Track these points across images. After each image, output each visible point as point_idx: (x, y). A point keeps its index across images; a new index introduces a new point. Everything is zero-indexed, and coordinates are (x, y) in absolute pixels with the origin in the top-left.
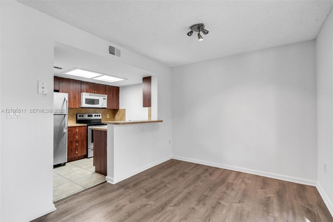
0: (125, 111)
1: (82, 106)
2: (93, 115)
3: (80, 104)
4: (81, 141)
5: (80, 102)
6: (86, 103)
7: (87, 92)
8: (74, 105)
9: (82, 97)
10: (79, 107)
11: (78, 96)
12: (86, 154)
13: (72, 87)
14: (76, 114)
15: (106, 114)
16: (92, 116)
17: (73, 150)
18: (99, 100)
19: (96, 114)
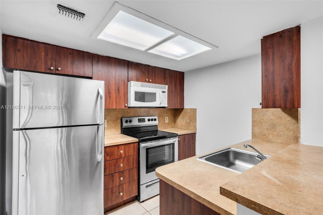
0: (196, 112)
1: (130, 104)
2: (146, 118)
3: (126, 101)
4: (129, 171)
5: (126, 98)
6: (136, 100)
7: (137, 80)
8: (116, 103)
9: (130, 89)
10: (126, 106)
11: (124, 88)
12: (137, 194)
14: (120, 117)
15: (164, 116)
16: (143, 120)
17: (114, 191)
18: (156, 93)
19: (151, 118)
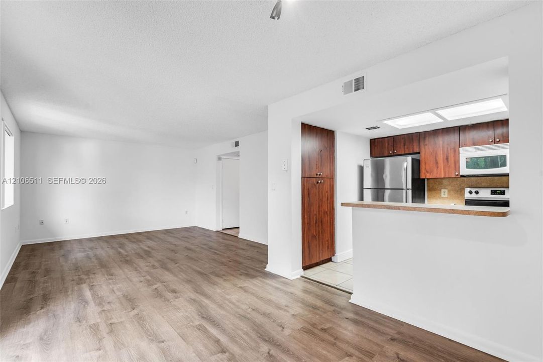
1: (462, 173)
3: (457, 169)
6: (467, 167)
8: (445, 172)
10: (457, 175)
11: (454, 156)
13: (441, 142)
16: (502, 193)
18: (504, 156)
